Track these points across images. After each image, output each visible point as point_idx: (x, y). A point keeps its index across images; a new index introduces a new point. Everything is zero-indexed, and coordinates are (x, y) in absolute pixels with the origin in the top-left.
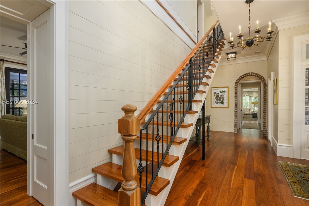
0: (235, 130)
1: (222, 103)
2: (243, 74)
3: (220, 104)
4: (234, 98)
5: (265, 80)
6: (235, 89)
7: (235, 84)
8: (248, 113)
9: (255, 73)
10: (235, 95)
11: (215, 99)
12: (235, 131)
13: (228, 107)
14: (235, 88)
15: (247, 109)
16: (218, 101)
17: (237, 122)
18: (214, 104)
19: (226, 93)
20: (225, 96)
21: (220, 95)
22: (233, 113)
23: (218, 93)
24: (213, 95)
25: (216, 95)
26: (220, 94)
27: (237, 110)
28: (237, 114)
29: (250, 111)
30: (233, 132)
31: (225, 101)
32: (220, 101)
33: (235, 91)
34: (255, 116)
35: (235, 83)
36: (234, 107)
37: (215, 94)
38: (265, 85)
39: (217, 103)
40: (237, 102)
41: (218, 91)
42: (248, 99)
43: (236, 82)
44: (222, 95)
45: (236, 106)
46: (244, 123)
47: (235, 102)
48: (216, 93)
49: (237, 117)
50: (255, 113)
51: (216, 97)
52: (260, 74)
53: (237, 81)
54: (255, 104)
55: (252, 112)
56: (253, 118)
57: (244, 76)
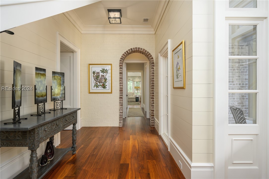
0: (120, 123)
1: (104, 87)
2: (130, 48)
3: (101, 89)
4: (118, 80)
5: (153, 58)
6: (120, 68)
7: (120, 61)
8: (132, 97)
9: (143, 48)
10: (120, 75)
11: (95, 81)
12: (120, 125)
13: (111, 93)
14: (120, 66)
15: (131, 93)
16: (99, 84)
17: (122, 113)
18: (93, 88)
19: (108, 73)
20: (108, 76)
21: (100, 76)
22: (118, 100)
23: (99, 73)
24: (91, 75)
25: (96, 74)
26: (101, 74)
27: (122, 95)
28: (122, 101)
29: (134, 95)
30: (118, 126)
31: (108, 84)
32: (101, 84)
33: (120, 70)
34: (137, 99)
35: (119, 59)
36: (118, 92)
37: (94, 74)
38: (153, 65)
39: (97, 86)
40: (122, 86)
41: (98, 69)
42: (132, 83)
43: (121, 59)
44: (103, 76)
45: (121, 90)
46: (129, 108)
47: (120, 86)
48: (96, 72)
49: (122, 105)
50: (138, 96)
51: (96, 78)
52: (148, 50)
53: (122, 57)
54: (137, 88)
55: (135, 96)
56: (136, 101)
57: (131, 51)
